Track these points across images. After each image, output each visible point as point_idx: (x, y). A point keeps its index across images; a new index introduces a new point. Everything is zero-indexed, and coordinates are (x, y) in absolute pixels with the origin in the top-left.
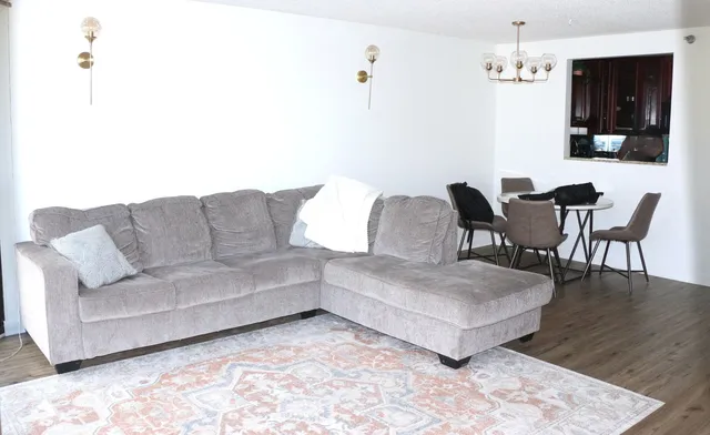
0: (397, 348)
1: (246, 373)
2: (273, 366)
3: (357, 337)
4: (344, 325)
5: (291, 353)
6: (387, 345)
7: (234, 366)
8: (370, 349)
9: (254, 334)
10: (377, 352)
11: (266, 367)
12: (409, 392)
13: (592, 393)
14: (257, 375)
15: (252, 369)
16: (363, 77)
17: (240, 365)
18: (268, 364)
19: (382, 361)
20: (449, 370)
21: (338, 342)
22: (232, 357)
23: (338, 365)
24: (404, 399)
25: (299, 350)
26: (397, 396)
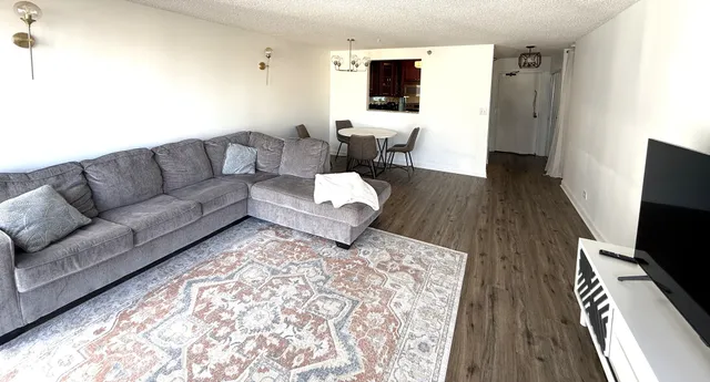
0: (305, 239)
1: (202, 290)
2: (223, 277)
3: (277, 234)
4: (265, 226)
5: (233, 259)
6: (298, 237)
7: (190, 284)
8: (288, 243)
9: (202, 247)
10: (293, 244)
11: (217, 279)
12: (328, 278)
13: (430, 254)
14: (211, 290)
15: (206, 284)
16: (263, 66)
17: (195, 282)
18: (218, 274)
19: (300, 253)
20: (344, 252)
21: (266, 240)
22: (186, 275)
23: (271, 263)
24: (326, 286)
25: (240, 254)
26: (321, 284)
